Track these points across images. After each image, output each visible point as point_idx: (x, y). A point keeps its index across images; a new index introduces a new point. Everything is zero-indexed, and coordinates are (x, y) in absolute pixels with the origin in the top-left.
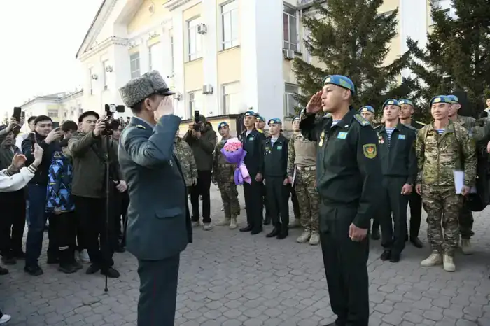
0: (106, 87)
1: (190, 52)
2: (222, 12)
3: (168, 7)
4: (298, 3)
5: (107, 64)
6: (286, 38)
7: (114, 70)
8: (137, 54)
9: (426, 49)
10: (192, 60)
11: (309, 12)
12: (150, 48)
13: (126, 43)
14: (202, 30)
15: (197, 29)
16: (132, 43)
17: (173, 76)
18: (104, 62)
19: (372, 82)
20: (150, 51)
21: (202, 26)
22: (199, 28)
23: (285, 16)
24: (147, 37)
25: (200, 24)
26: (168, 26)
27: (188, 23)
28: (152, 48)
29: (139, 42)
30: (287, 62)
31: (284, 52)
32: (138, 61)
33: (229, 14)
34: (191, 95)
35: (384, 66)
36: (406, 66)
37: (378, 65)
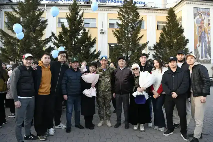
9: (58, 37)
11: (3, 7)
19: (36, 46)
35: (42, 40)
36: (51, 41)
37: (39, 40)
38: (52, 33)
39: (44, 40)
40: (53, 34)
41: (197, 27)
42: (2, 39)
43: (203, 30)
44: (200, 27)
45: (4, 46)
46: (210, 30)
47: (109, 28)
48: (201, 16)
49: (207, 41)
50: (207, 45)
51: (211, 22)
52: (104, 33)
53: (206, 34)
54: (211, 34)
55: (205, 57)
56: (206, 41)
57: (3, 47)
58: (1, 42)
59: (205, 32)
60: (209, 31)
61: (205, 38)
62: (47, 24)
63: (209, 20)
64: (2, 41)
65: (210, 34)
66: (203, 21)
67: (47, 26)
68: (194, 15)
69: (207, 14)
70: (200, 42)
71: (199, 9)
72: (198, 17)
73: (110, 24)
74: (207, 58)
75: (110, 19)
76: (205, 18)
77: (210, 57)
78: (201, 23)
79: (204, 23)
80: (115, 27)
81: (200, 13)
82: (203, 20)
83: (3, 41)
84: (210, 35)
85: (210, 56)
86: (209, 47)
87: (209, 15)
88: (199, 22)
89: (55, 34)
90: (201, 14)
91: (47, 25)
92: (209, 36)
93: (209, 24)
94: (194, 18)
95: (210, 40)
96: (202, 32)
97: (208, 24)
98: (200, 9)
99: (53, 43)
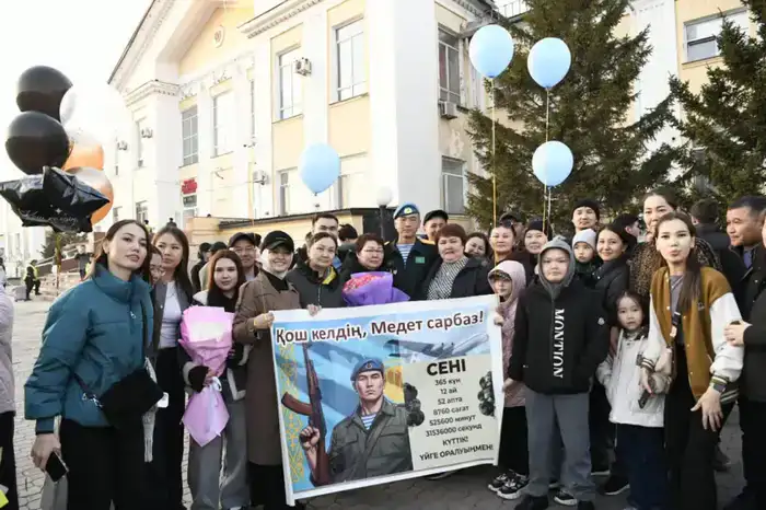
0: (140, 163)
1: (282, 106)
2: (337, 39)
3: (247, 31)
4: (461, 27)
5: (143, 126)
6: (443, 82)
7: (154, 134)
8: (194, 109)
9: (702, 97)
10: (285, 117)
12: (215, 99)
13: (174, 90)
14: (304, 69)
15: (295, 67)
16: (186, 92)
17: (254, 144)
18: (138, 123)
19: (600, 154)
20: (215, 104)
21: (303, 62)
22: (299, 66)
23: (442, 48)
24: (209, 82)
25: (299, 59)
26: (247, 63)
27: (280, 57)
28: (219, 100)
29: (196, 89)
30: (445, 122)
31: (441, 106)
32: (195, 121)
33: (350, 42)
34: (284, 176)
35: (625, 125)
36: (667, 124)
37: (616, 126)
38: (674, 84)
39: (636, 125)
40: (678, 89)
42: (479, 146)
45: (487, 168)
57: (486, 175)
58: (477, 154)
62: (645, 49)
64: (478, 151)
67: (649, 57)
83: (484, 151)
89: (686, 86)
91: (647, 52)
99: (681, 128)
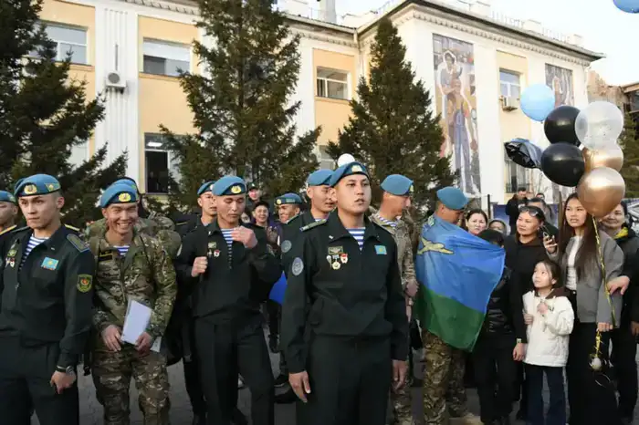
41: (444, 97)
43: (459, 108)
44: (451, 96)
46: (474, 109)
47: (146, 71)
48: (451, 62)
49: (470, 140)
50: (471, 152)
51: (476, 84)
52: (121, 90)
53: (466, 120)
54: (478, 120)
55: (468, 192)
56: (466, 140)
59: (463, 112)
60: (474, 112)
61: (464, 130)
63: (472, 78)
65: (475, 119)
66: (457, 78)
68: (435, 57)
69: (465, 59)
70: (452, 142)
71: (445, 39)
72: (443, 65)
73: (147, 58)
74: (473, 193)
75: (147, 40)
76: (461, 69)
77: (480, 191)
78: (452, 85)
79: (460, 86)
80: (168, 74)
81: (448, 54)
82: (456, 76)
84: (476, 123)
85: (479, 187)
86: (476, 160)
87: (471, 62)
88: (448, 82)
90: (453, 56)
92: (474, 125)
93: (473, 89)
94: (436, 67)
95: (476, 138)
96: (456, 114)
97: (469, 90)
98: (448, 41)
